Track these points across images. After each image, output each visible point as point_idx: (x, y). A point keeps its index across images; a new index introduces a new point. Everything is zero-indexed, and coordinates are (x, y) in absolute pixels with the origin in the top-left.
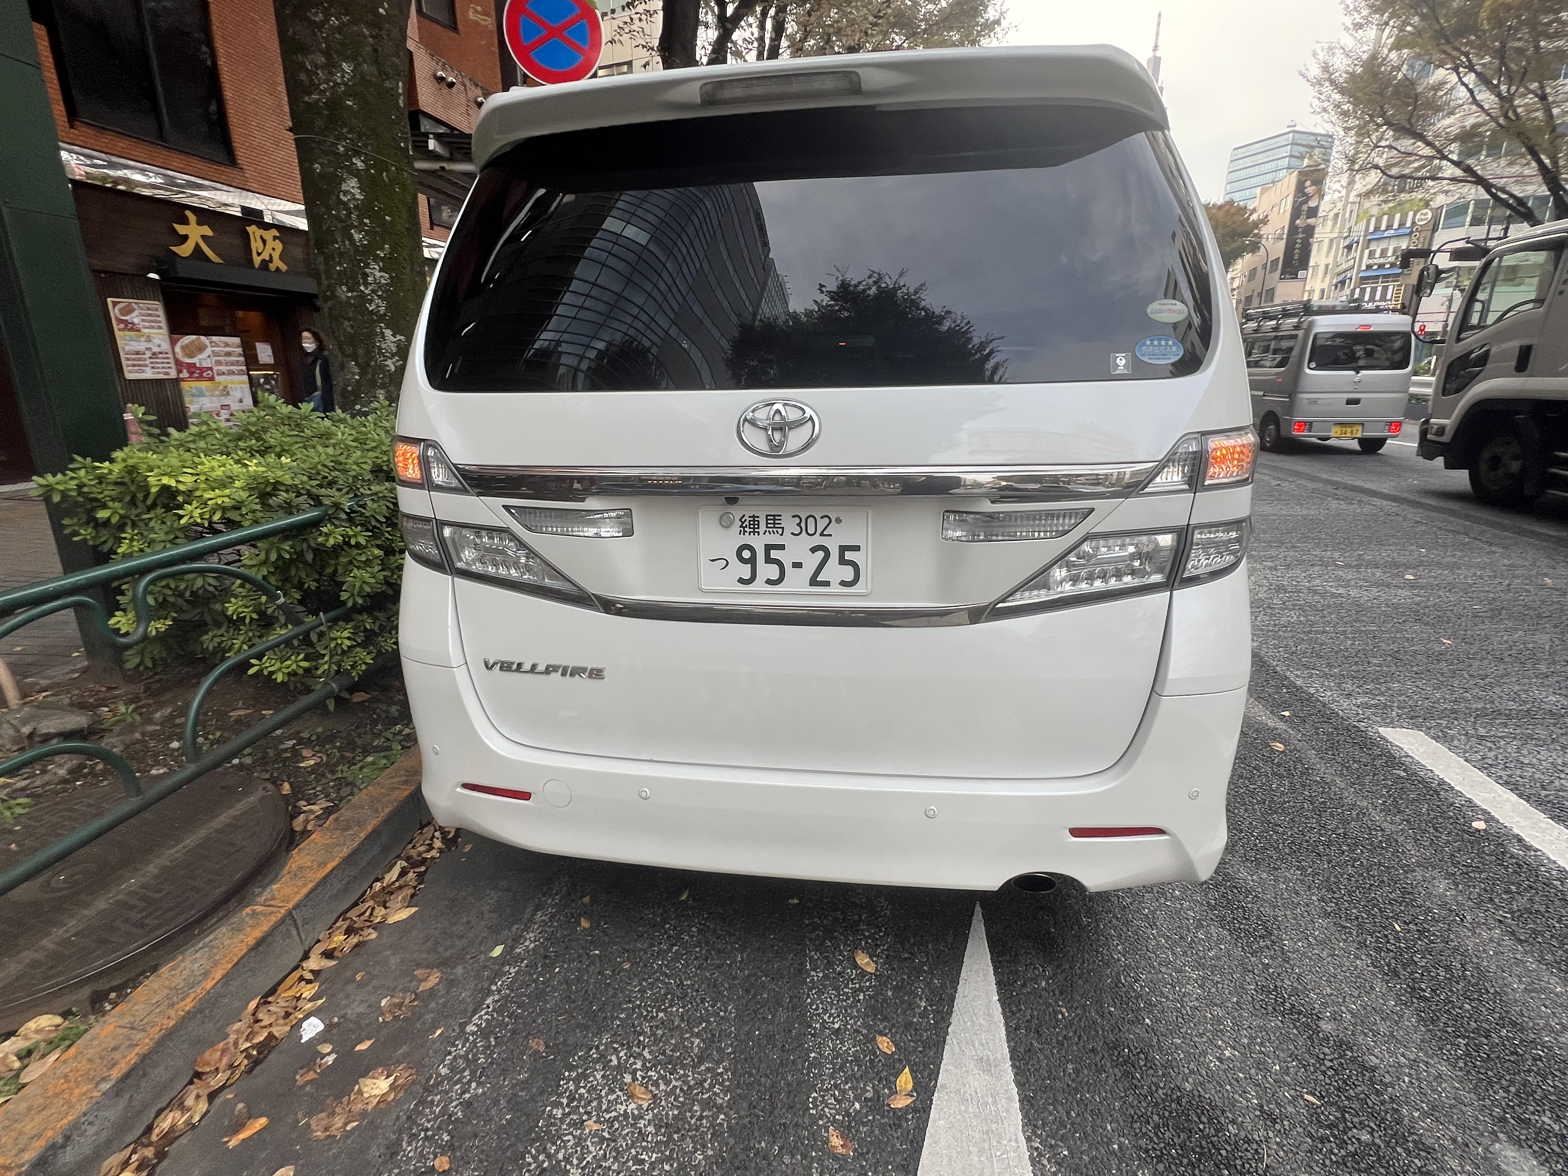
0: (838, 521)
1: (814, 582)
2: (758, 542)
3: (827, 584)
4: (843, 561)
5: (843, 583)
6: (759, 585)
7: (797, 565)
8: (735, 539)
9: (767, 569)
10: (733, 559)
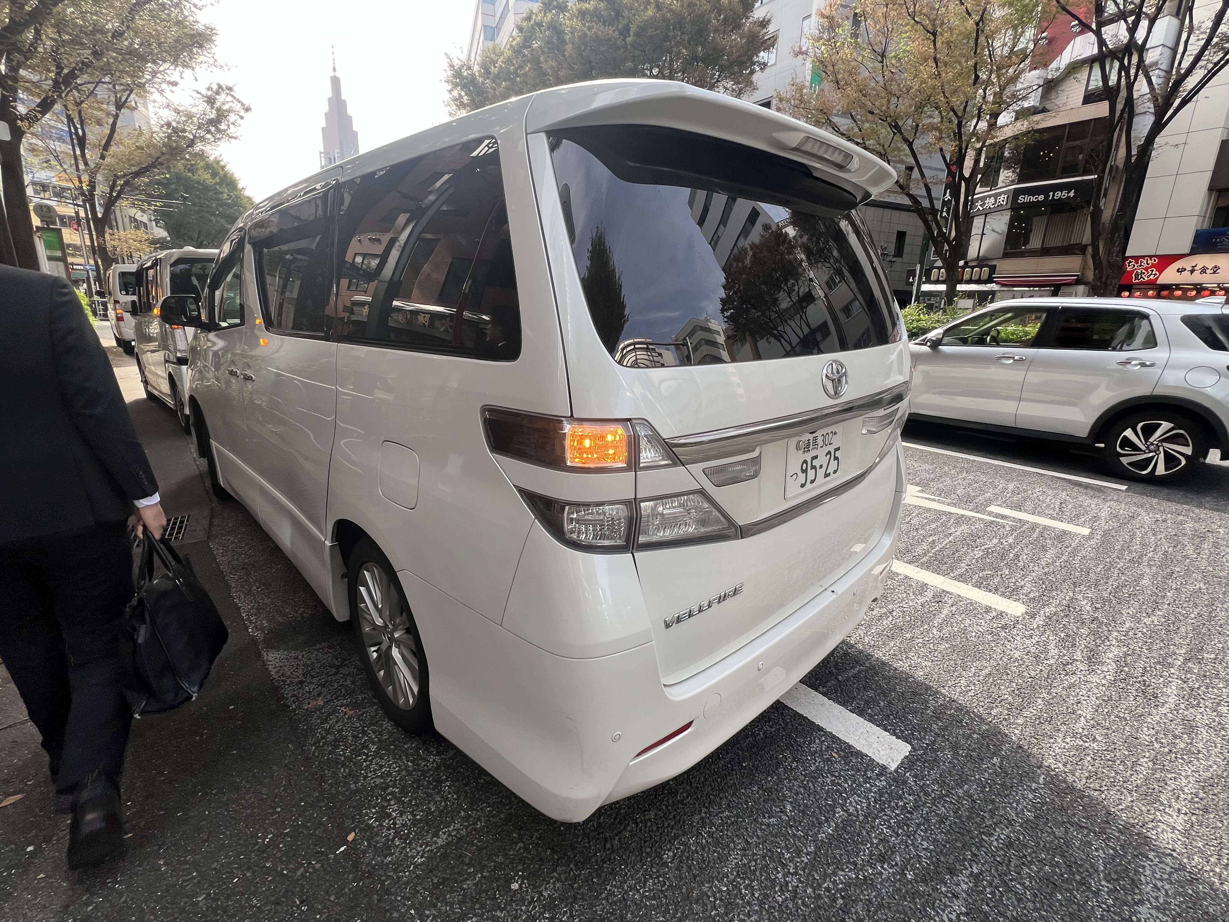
0: (835, 433)
1: (827, 475)
2: (808, 457)
3: (829, 475)
4: (836, 458)
5: (835, 472)
6: (808, 486)
7: (821, 467)
8: (802, 456)
9: (811, 474)
10: (799, 472)
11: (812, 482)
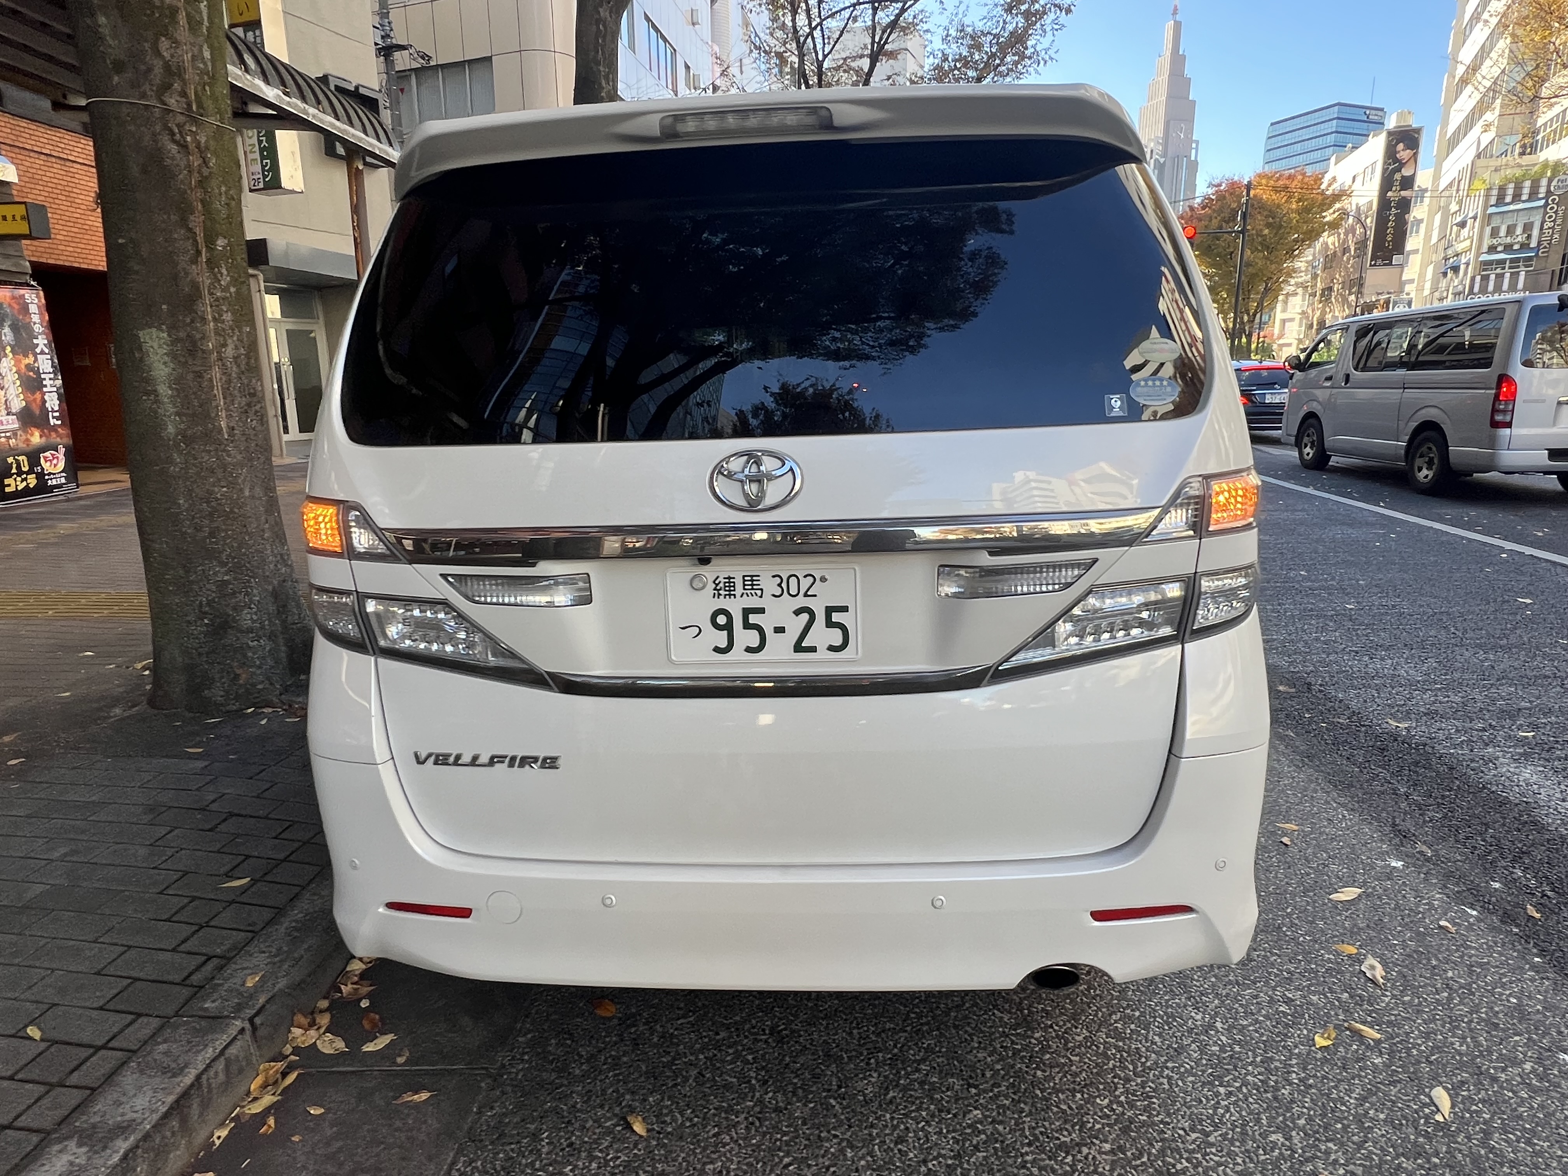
0: (823, 579)
1: (798, 648)
2: (735, 607)
3: (813, 649)
4: (830, 624)
5: (832, 648)
6: (736, 654)
7: (780, 630)
8: (708, 603)
9: (745, 638)
10: (707, 627)
11: (749, 650)
